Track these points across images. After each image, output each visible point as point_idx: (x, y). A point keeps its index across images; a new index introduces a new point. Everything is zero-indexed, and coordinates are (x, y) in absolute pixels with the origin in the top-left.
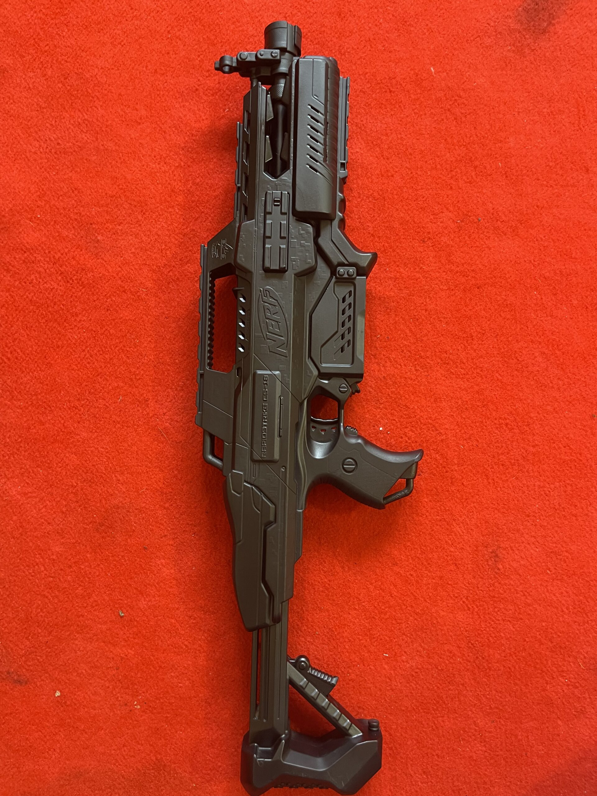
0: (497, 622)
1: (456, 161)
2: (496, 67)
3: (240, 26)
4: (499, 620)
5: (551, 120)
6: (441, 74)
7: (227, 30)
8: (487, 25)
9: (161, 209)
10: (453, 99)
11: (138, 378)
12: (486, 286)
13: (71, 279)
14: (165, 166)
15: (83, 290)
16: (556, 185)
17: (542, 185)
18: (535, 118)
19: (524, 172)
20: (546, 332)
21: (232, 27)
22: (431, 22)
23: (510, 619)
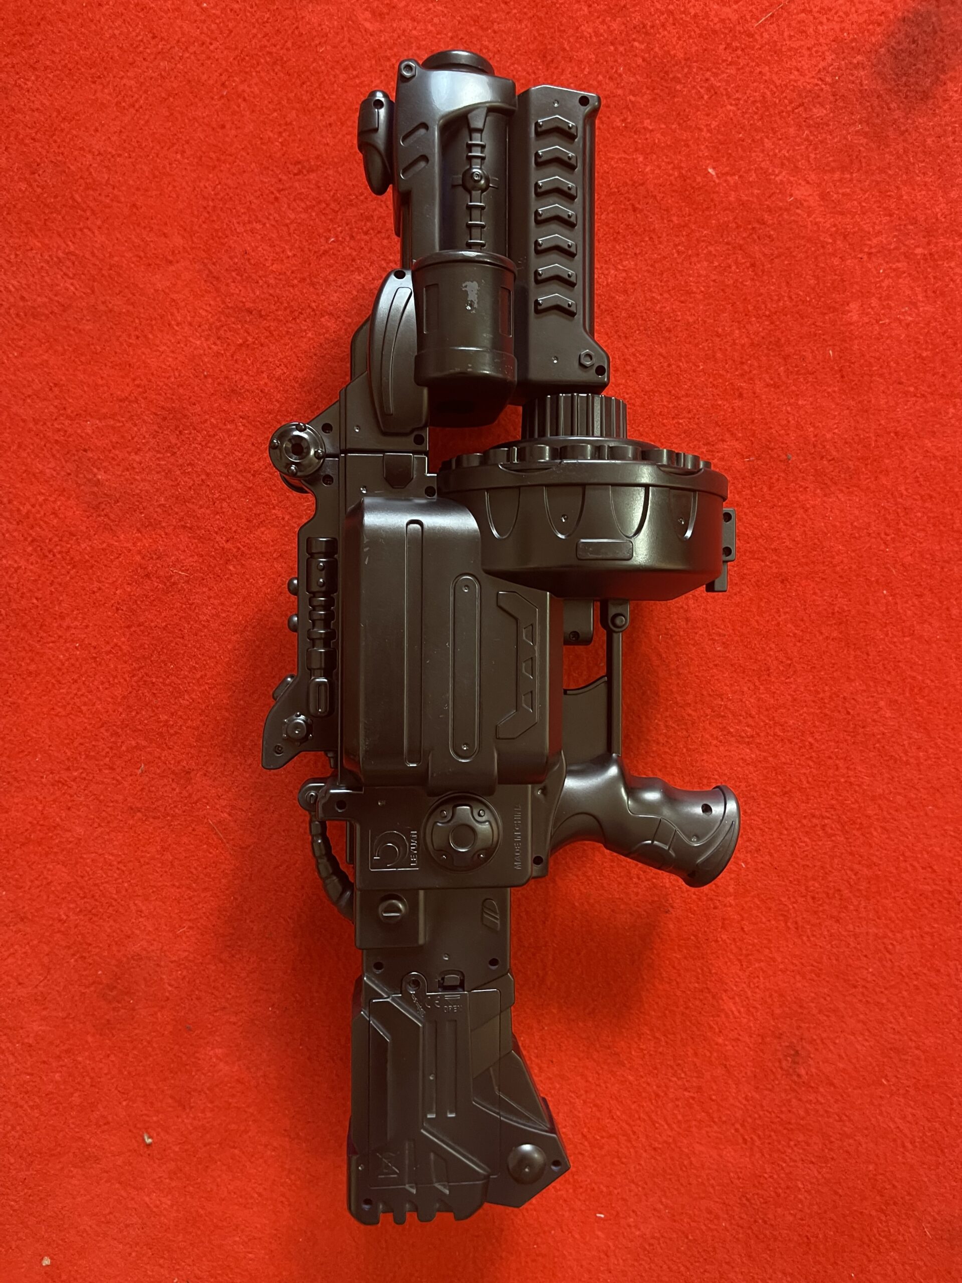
0: (792, 1164)
1: (752, 344)
2: (832, 164)
3: (357, 76)
4: (795, 1161)
5: (929, 270)
6: (729, 178)
7: (332, 84)
8: (820, 83)
9: (213, 426)
10: (750, 227)
11: (172, 731)
12: (797, 579)
13: (50, 551)
14: (218, 342)
15: (72, 572)
16: (932, 394)
17: (906, 393)
18: (899, 265)
19: (875, 368)
20: (900, 664)
21: (343, 77)
22: (715, 75)
23: (813, 1160)
